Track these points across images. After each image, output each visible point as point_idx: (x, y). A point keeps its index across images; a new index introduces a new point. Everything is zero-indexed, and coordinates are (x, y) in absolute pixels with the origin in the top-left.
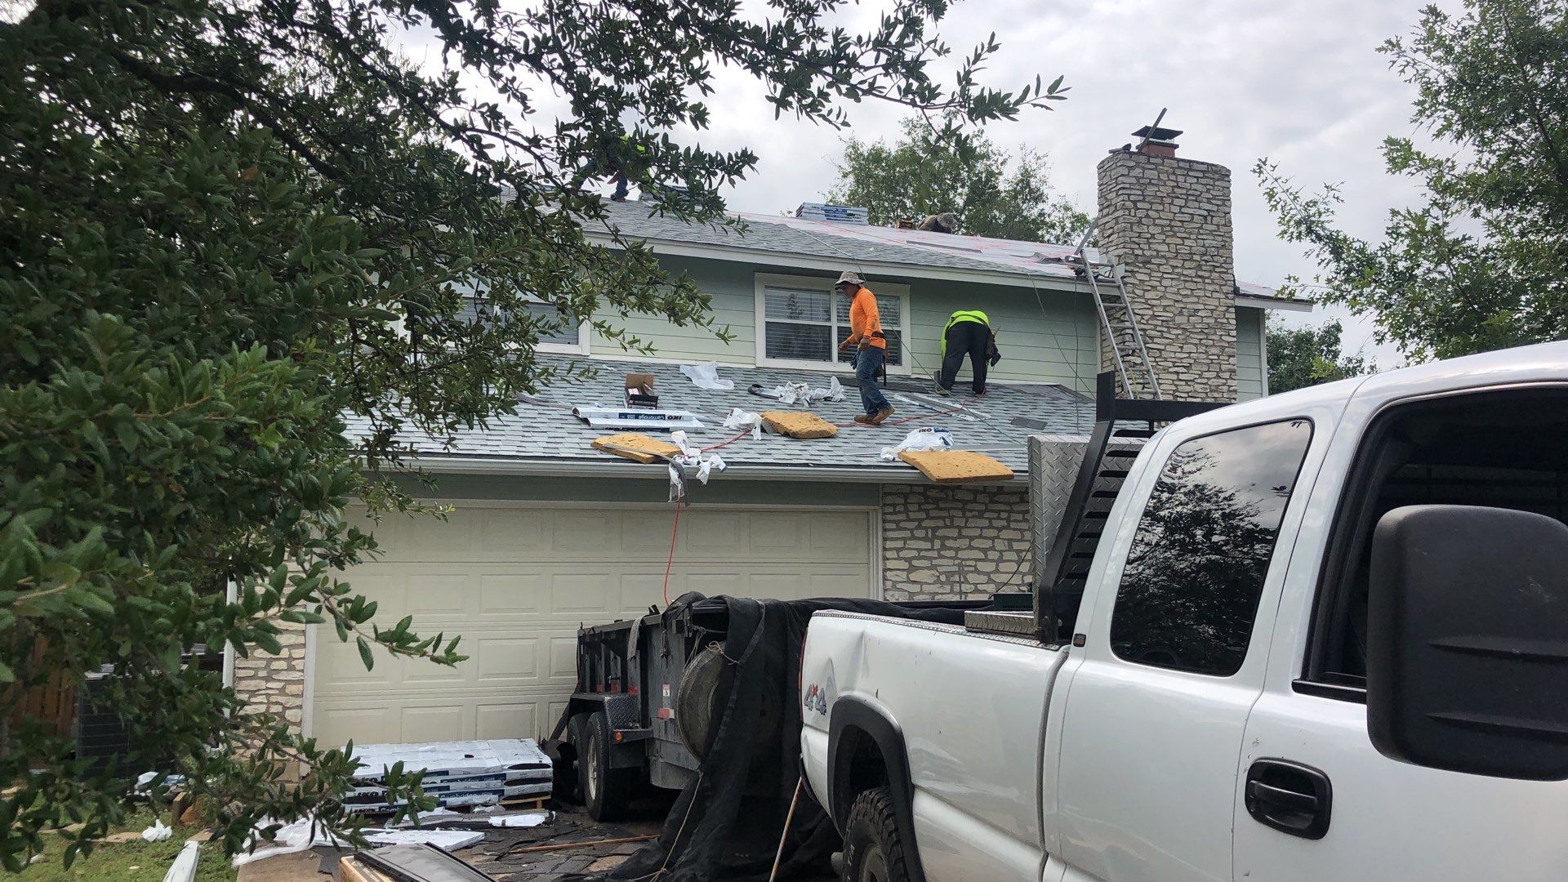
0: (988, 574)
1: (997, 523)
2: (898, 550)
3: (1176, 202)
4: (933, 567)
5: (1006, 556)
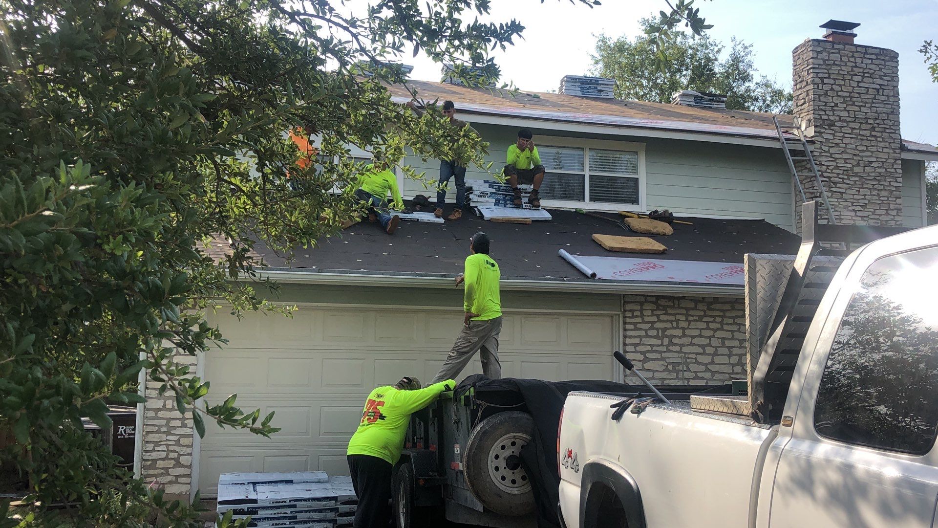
0: (705, 364)
1: (712, 326)
2: (636, 345)
3: (855, 78)
4: (663, 359)
5: (720, 351)
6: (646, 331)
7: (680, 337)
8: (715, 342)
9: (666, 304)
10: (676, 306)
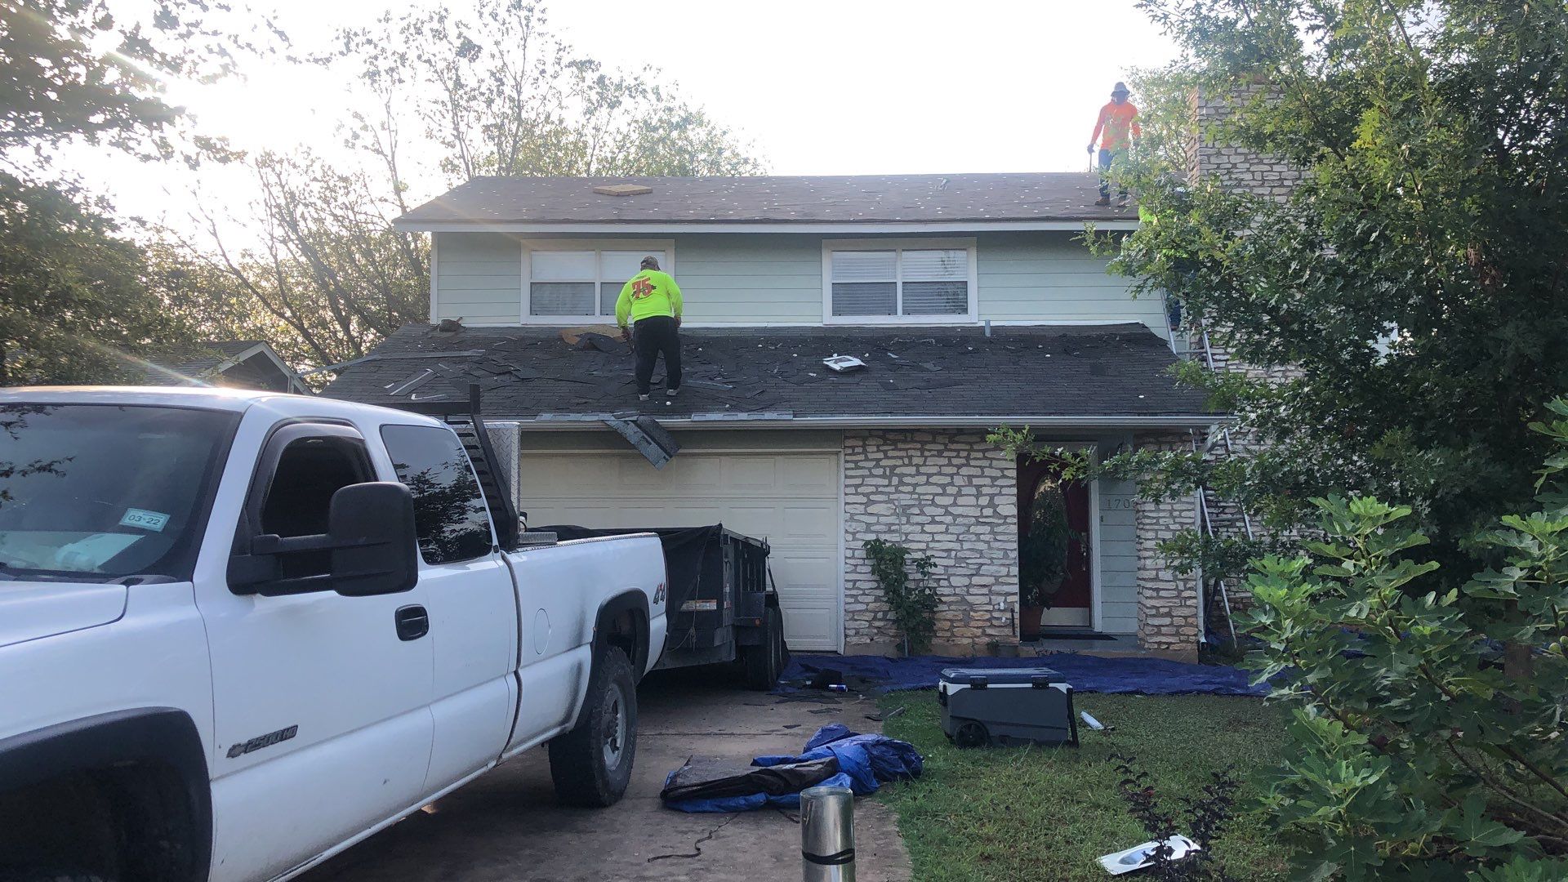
0: (946, 507)
1: (955, 461)
2: (857, 486)
4: (890, 501)
6: (870, 469)
7: (913, 476)
8: (958, 481)
9: (896, 438)
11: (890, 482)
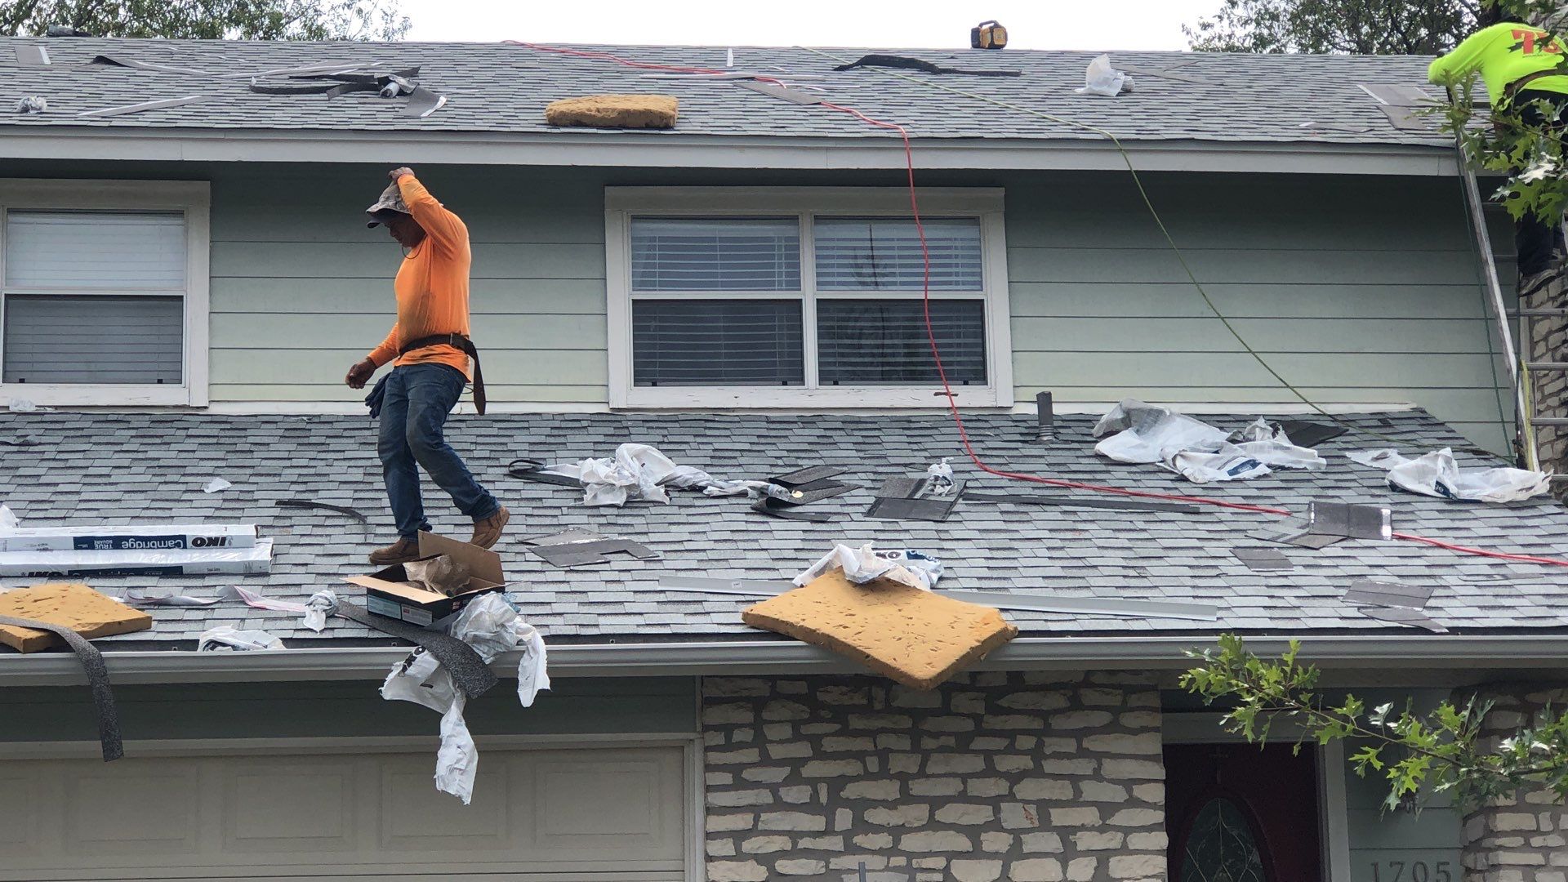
1: (1006, 763)
2: (739, 836)
5: (1031, 843)
6: (774, 788)
7: (891, 805)
8: (1013, 815)
9: (846, 700)
10: (878, 706)
11: (830, 822)
